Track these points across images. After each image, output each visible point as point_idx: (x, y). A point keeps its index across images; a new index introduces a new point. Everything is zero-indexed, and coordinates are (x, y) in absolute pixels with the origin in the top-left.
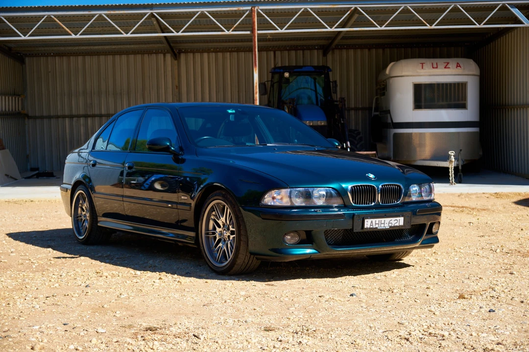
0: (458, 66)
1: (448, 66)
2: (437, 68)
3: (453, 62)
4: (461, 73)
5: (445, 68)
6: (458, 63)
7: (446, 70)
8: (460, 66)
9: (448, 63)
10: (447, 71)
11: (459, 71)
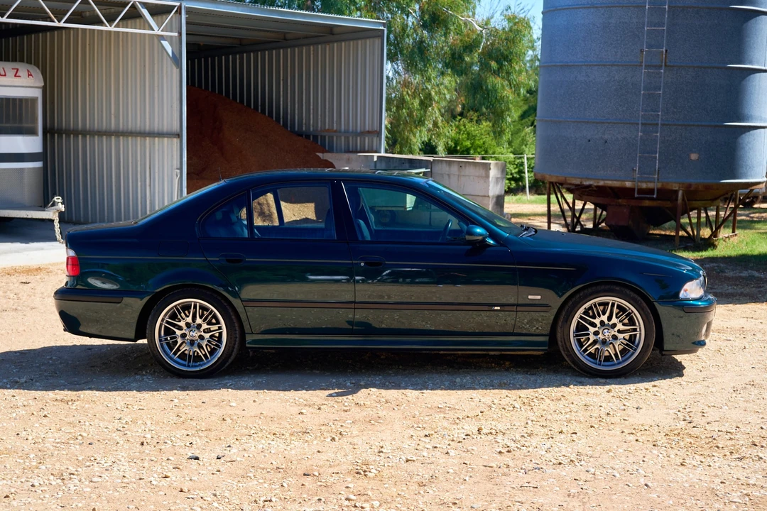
0: (30, 75)
1: (17, 75)
2: (5, 75)
3: (23, 68)
4: (32, 85)
5: (15, 76)
6: (28, 71)
7: (17, 79)
8: (31, 75)
9: (18, 70)
10: (17, 81)
11: (30, 81)
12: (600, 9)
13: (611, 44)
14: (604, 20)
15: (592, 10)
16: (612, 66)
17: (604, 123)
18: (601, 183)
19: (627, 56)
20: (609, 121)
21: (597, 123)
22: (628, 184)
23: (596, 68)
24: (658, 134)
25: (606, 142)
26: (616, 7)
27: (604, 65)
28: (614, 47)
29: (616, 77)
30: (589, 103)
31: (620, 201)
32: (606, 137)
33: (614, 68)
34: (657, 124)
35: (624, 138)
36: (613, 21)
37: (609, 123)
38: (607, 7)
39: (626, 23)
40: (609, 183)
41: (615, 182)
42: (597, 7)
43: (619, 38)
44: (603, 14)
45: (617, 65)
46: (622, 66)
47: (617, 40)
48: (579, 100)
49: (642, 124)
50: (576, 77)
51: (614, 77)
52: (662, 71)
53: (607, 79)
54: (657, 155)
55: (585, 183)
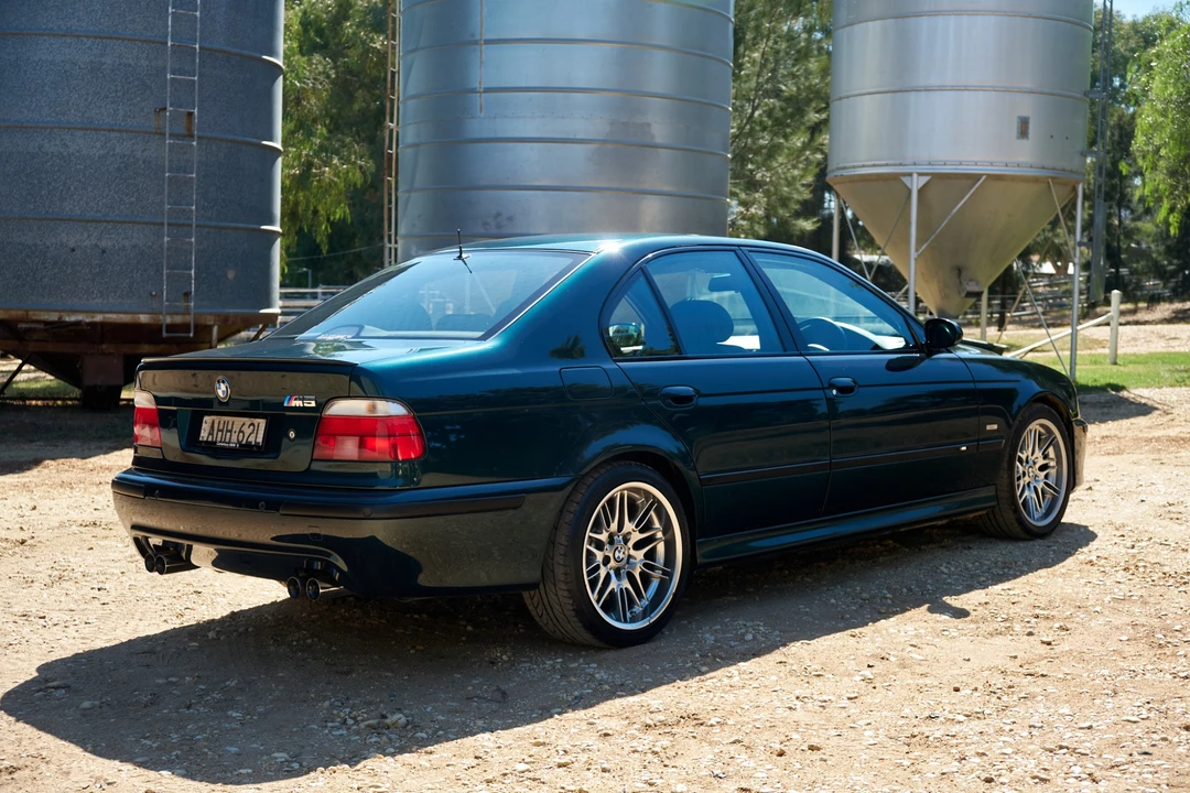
12: (85, 40)
13: (107, 97)
14: (92, 58)
15: (69, 40)
16: (109, 131)
17: (100, 221)
18: (99, 318)
19: (134, 117)
20: (109, 219)
21: (88, 221)
22: (144, 318)
23: (80, 133)
24: (193, 240)
25: (104, 252)
26: (111, 38)
27: (96, 130)
28: (113, 103)
29: (118, 150)
30: (69, 188)
31: (104, 346)
32: (103, 244)
33: (113, 135)
34: (191, 226)
35: (134, 247)
36: (108, 60)
37: (108, 222)
38: (96, 38)
39: (130, 65)
40: (113, 317)
41: (122, 316)
42: (79, 36)
43: (119, 88)
44: (90, 48)
45: (120, 131)
46: (127, 131)
47: (116, 91)
48: (49, 183)
49: (169, 224)
50: (40, 147)
51: (114, 149)
52: (195, 143)
53: (102, 152)
54: (193, 272)
55: (67, 319)
